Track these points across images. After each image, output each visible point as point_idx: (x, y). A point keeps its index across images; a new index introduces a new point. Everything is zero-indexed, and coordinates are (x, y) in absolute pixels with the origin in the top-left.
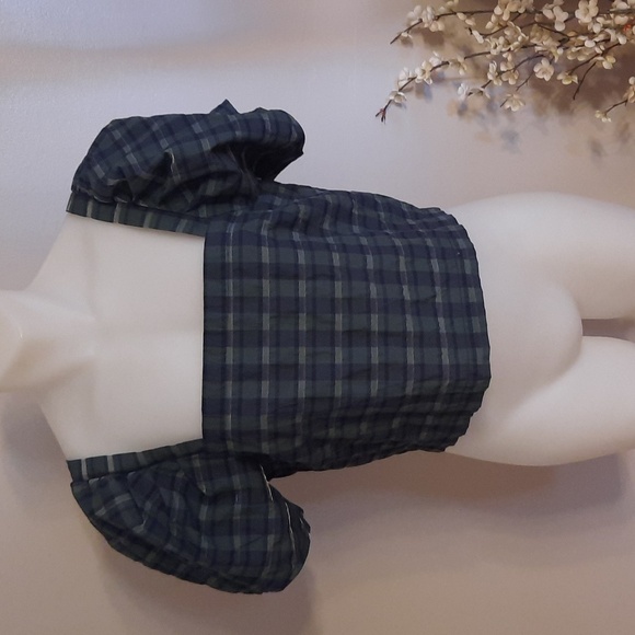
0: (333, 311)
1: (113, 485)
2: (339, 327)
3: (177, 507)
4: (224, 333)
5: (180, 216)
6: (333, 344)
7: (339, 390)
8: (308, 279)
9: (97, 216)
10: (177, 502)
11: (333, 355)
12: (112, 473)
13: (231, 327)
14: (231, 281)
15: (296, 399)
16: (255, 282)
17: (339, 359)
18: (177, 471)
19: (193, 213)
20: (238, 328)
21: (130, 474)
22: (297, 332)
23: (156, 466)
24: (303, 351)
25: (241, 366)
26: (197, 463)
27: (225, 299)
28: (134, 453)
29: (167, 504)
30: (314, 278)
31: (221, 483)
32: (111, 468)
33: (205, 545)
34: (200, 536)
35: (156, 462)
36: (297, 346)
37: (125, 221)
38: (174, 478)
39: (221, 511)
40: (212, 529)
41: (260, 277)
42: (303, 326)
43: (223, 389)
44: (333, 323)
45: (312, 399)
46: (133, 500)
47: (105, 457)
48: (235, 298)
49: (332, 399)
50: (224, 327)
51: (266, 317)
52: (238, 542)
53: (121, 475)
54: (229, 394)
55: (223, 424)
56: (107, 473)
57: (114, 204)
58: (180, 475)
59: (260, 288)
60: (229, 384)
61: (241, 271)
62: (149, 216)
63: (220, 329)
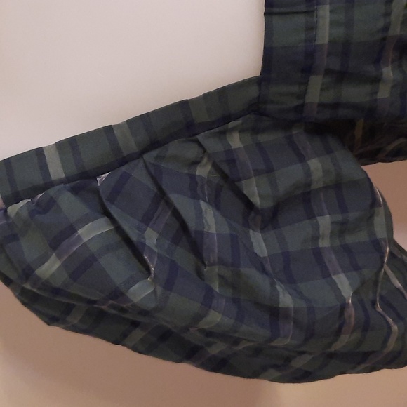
1: (70, 204)
3: (213, 230)
10: (211, 221)
18: (196, 163)
23: (154, 153)
26: (236, 141)
28: (109, 129)
29: (192, 225)
31: (289, 176)
33: (286, 300)
34: (273, 285)
35: (154, 144)
39: (295, 235)
40: (287, 268)
46: (118, 229)
47: (39, 152)
52: (345, 285)
53: (81, 182)
56: (49, 185)
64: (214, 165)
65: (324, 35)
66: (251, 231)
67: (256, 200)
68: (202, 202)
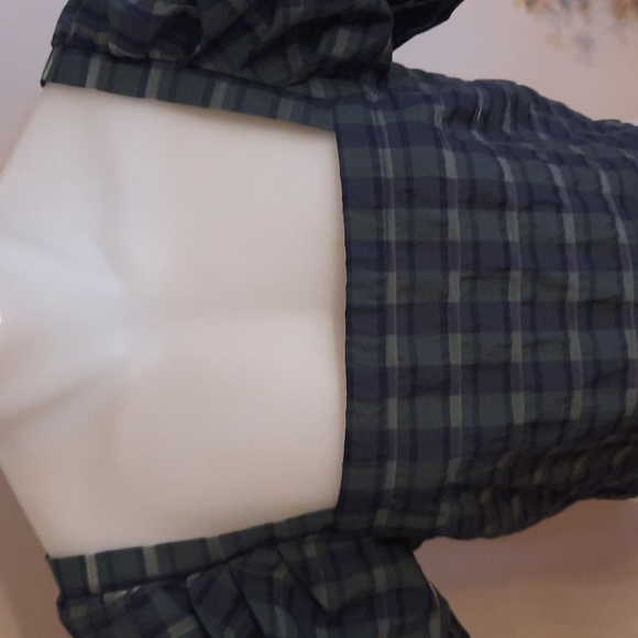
0: (564, 267)
1: (163, 604)
2: (574, 295)
4: (382, 310)
5: (279, 91)
6: (564, 327)
7: (578, 406)
8: (520, 210)
9: (109, 86)
11: (566, 344)
12: (154, 579)
13: (392, 298)
14: (392, 212)
15: (510, 426)
16: (436, 213)
17: (576, 353)
18: (273, 568)
19: (300, 89)
20: (405, 300)
21: (191, 578)
22: (506, 305)
24: (517, 338)
25: (414, 369)
27: (381, 245)
30: (530, 207)
31: (355, 585)
32: (152, 568)
36: (508, 330)
37: (171, 95)
38: (270, 580)
41: (444, 205)
42: (516, 295)
43: (383, 412)
44: (564, 288)
45: (534, 426)
46: (201, 627)
47: (139, 551)
48: (399, 244)
49: (565, 423)
50: (382, 297)
51: (454, 279)
53: (172, 582)
54: (393, 422)
55: (381, 478)
56: (144, 581)
57: (147, 63)
58: (280, 574)
59: (444, 224)
60: (393, 404)
61: (410, 194)
62: (222, 88)
63: (374, 303)
64: (290, 570)
65: (391, 482)
66: (318, 629)
67: (325, 602)
68: (276, 607)
